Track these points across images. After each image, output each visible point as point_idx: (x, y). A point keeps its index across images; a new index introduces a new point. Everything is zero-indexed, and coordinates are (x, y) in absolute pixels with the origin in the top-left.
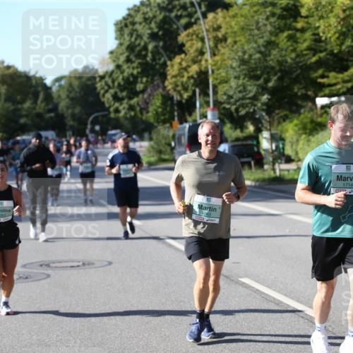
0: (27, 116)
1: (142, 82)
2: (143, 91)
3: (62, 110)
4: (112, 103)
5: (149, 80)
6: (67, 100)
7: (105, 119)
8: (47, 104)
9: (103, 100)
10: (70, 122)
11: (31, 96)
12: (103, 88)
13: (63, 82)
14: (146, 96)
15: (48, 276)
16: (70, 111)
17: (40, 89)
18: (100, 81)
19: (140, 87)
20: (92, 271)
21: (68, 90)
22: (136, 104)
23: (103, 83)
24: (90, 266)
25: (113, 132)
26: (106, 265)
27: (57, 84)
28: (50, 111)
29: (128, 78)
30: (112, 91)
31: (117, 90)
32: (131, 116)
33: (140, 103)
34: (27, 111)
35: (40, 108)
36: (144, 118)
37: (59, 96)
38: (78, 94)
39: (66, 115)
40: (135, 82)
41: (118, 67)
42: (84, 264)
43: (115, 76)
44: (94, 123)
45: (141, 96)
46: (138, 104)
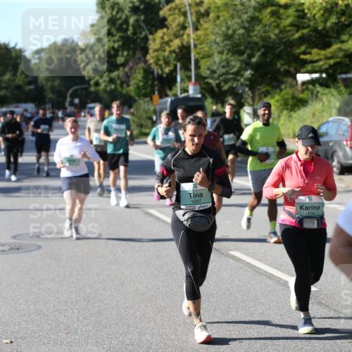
0: (6, 88)
1: (123, 56)
2: (124, 65)
3: (42, 82)
5: (130, 53)
7: (84, 93)
10: (50, 95)
11: (10, 68)
14: (127, 69)
15: (40, 247)
16: (49, 84)
17: (19, 61)
19: (120, 60)
22: (116, 78)
25: (92, 105)
28: (30, 83)
29: (109, 52)
32: (111, 89)
33: (121, 76)
34: (6, 83)
35: (19, 80)
36: (124, 91)
39: (45, 88)
40: (116, 55)
44: (73, 96)
45: (121, 69)
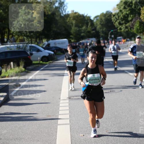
0: (84, 32)
1: (130, 17)
2: (131, 21)
3: (98, 29)
4: (119, 26)
5: (134, 16)
6: (100, 25)
7: (116, 33)
8: (92, 27)
9: (114, 25)
10: (102, 34)
11: (85, 24)
12: (114, 20)
13: (98, 18)
14: (132, 22)
16: (101, 30)
17: (89, 21)
18: (113, 17)
19: (130, 19)
20: (114, 94)
21: (100, 21)
22: (128, 26)
23: (114, 18)
24: (113, 92)
25: (119, 38)
26: (120, 91)
27: (96, 19)
28: (93, 30)
29: (125, 16)
30: (118, 21)
31: (120, 20)
32: (126, 31)
33: (130, 25)
34: (84, 30)
35: (89, 29)
36: (132, 31)
37: (97, 24)
38: (104, 23)
39: (100, 31)
40: (128, 17)
41: (121, 11)
42: (111, 91)
43: (119, 14)
44: (111, 34)
45: (130, 22)
46: (129, 26)
